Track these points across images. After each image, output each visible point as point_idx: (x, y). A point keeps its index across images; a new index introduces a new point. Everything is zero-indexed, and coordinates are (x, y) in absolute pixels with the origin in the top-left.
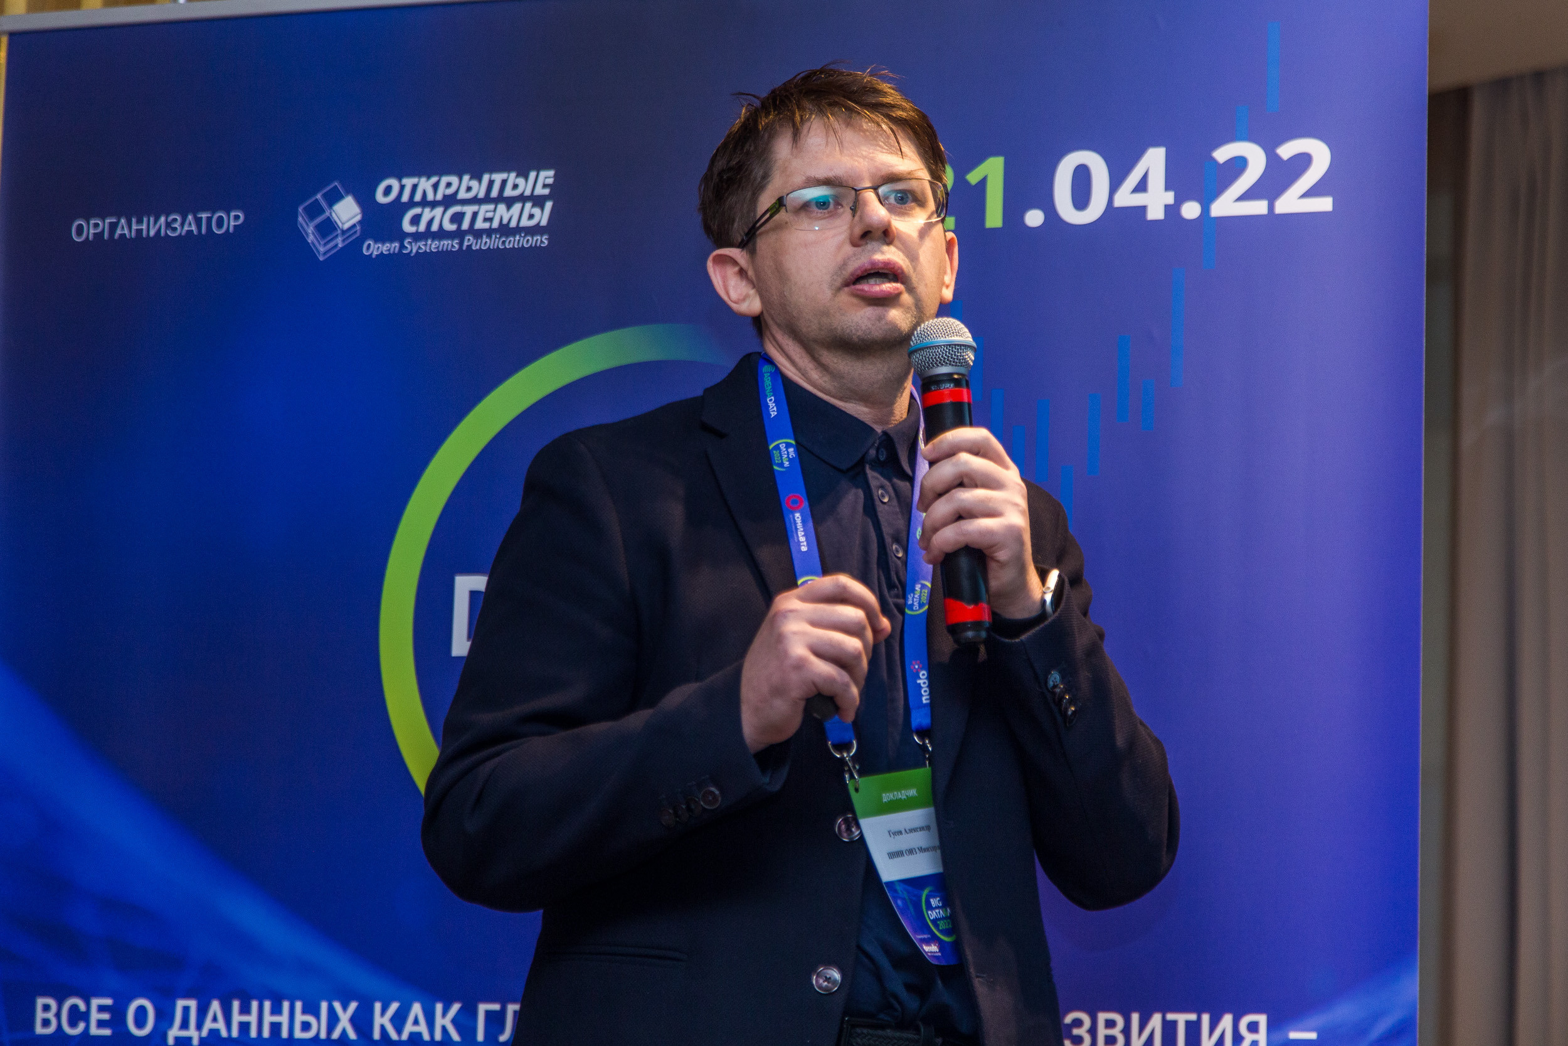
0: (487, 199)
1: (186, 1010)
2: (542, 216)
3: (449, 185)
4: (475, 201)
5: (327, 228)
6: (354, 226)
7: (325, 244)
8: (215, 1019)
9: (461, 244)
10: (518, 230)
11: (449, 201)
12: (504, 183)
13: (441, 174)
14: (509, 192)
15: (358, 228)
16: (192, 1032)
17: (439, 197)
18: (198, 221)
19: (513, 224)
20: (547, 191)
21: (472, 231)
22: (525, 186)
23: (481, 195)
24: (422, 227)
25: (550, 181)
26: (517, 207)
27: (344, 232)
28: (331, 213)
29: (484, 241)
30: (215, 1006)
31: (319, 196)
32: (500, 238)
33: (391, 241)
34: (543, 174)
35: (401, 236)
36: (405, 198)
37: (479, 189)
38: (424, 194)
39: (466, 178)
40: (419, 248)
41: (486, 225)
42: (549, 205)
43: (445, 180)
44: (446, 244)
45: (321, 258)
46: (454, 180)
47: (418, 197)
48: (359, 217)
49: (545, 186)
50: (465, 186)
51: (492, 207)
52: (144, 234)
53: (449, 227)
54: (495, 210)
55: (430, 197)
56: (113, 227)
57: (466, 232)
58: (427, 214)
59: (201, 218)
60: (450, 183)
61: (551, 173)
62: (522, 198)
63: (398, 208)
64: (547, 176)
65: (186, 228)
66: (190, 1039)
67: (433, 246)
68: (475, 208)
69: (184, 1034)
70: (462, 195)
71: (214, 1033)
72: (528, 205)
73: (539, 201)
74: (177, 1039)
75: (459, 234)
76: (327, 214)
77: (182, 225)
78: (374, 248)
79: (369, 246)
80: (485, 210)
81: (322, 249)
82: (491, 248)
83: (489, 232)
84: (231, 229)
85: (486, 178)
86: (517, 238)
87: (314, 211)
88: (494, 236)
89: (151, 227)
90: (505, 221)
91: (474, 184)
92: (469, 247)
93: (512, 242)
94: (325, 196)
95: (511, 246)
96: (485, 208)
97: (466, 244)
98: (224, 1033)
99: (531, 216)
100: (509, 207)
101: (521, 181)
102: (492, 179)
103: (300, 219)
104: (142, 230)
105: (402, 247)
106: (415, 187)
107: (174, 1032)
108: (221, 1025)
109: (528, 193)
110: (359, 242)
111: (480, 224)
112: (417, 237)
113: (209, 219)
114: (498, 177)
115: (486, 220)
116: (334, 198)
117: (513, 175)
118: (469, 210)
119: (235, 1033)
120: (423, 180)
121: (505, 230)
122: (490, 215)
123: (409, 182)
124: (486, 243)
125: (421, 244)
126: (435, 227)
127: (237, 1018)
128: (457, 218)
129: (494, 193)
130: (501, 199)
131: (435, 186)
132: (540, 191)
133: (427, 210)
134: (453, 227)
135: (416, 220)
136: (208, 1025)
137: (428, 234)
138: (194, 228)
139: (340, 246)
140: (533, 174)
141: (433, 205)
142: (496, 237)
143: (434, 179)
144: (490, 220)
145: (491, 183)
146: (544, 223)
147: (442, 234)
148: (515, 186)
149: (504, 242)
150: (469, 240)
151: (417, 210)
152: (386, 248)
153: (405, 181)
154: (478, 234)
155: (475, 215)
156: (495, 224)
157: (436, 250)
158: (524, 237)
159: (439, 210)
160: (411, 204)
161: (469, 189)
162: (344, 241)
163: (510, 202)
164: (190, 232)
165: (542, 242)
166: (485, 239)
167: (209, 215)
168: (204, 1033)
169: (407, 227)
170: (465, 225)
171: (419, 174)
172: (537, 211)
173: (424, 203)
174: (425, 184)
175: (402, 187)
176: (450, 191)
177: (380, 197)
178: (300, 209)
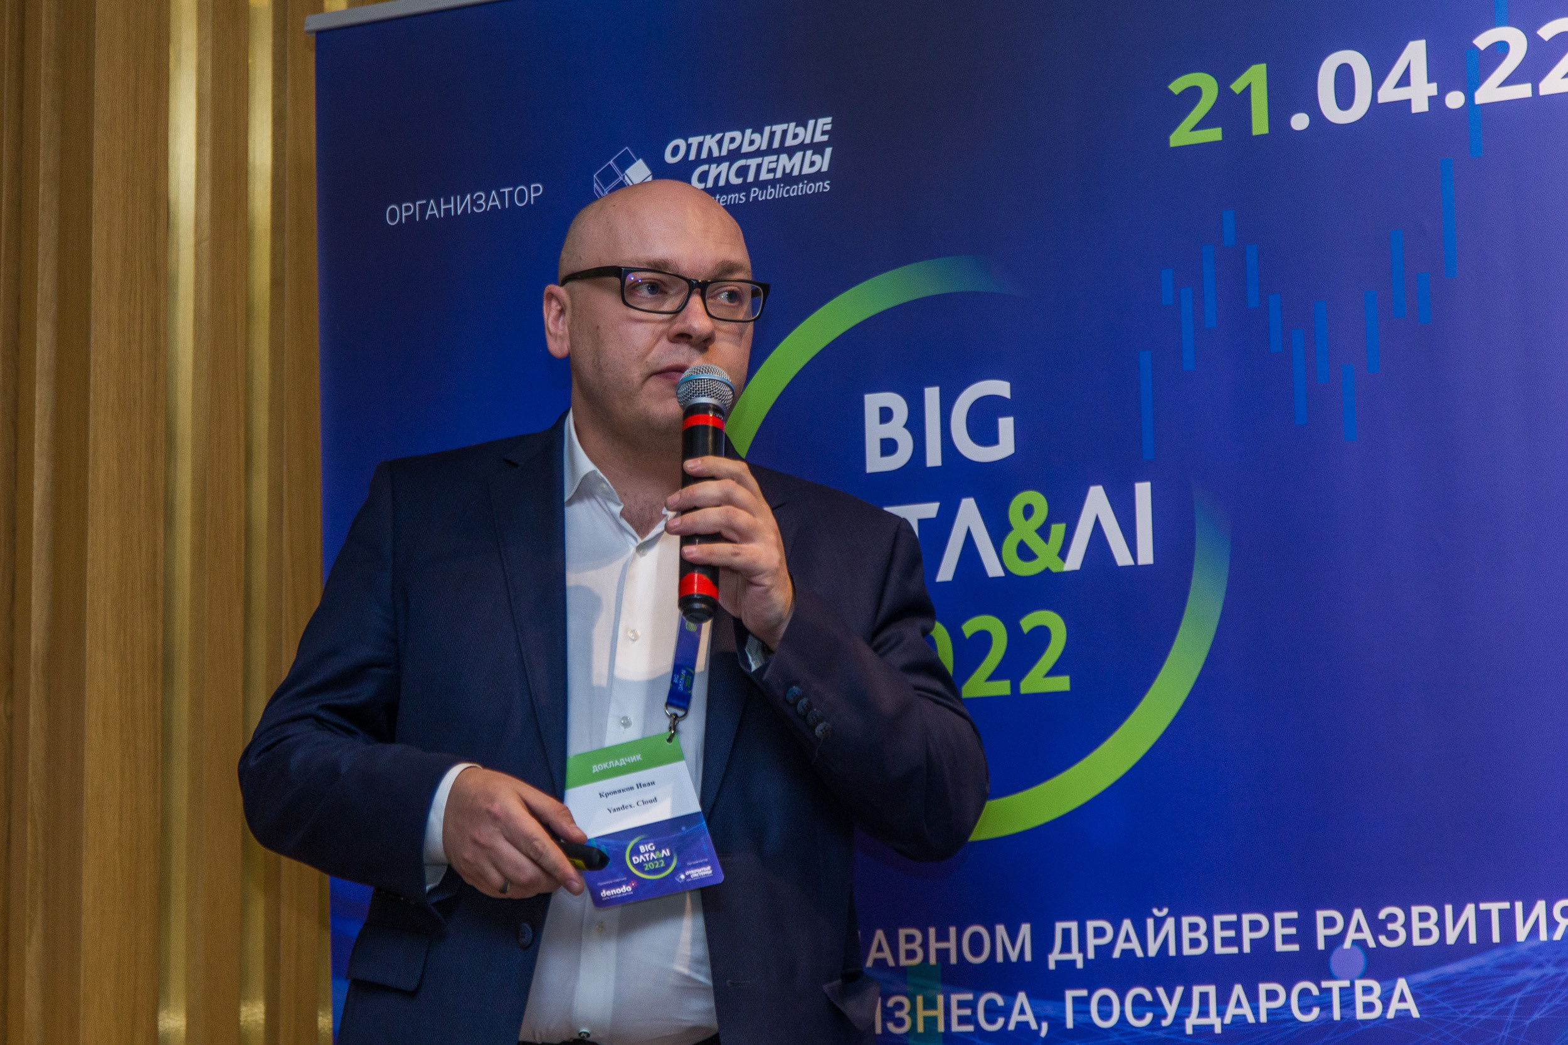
0: (770, 151)
2: (823, 163)
3: (732, 140)
4: (758, 153)
9: (747, 196)
10: (801, 178)
11: (734, 155)
12: (785, 133)
13: (724, 130)
14: (789, 142)
17: (724, 153)
18: (501, 196)
19: (796, 173)
20: (825, 138)
22: (804, 135)
23: (764, 147)
24: (710, 184)
25: (828, 127)
26: (799, 155)
28: (624, 177)
29: (769, 192)
31: (611, 162)
32: (784, 187)
34: (821, 121)
36: (692, 157)
37: (761, 141)
38: (710, 151)
39: (748, 131)
41: (771, 176)
42: (828, 151)
43: (728, 135)
44: (733, 197)
46: (737, 135)
47: (704, 155)
49: (824, 133)
50: (748, 140)
51: (774, 158)
52: (452, 212)
53: (735, 181)
54: (777, 161)
55: (716, 154)
56: (424, 208)
58: (714, 170)
59: (504, 193)
60: (734, 138)
61: (829, 120)
62: (803, 147)
63: (687, 167)
64: (825, 123)
65: (491, 203)
68: (759, 160)
70: (746, 149)
72: (809, 153)
73: (818, 148)
75: (745, 187)
76: (621, 178)
77: (487, 201)
80: (768, 161)
82: (777, 197)
83: (773, 183)
84: (532, 201)
85: (767, 130)
86: (801, 186)
87: (609, 177)
88: (778, 186)
89: (458, 206)
90: (788, 171)
91: (756, 137)
92: (756, 198)
93: (796, 190)
94: (617, 161)
95: (795, 194)
96: (767, 159)
97: (752, 195)
99: (812, 164)
100: (790, 158)
101: (800, 130)
102: (773, 130)
103: (595, 185)
104: (450, 209)
106: (701, 145)
109: (808, 141)
111: (764, 176)
113: (511, 194)
114: (779, 129)
115: (769, 171)
116: (625, 163)
117: (793, 125)
118: (753, 163)
120: (708, 137)
121: (788, 179)
122: (774, 166)
123: (694, 141)
124: (771, 193)
126: (722, 183)
128: (743, 172)
129: (776, 145)
130: (781, 149)
131: (720, 143)
132: (819, 138)
133: (714, 166)
134: (740, 181)
135: (704, 177)
137: (717, 190)
138: (498, 203)
140: (811, 123)
141: (719, 160)
142: (780, 187)
143: (718, 136)
144: (773, 170)
145: (772, 134)
146: (825, 169)
147: (729, 188)
148: (795, 136)
149: (788, 191)
150: (755, 192)
151: (705, 167)
153: (691, 140)
154: (763, 185)
155: (759, 166)
156: (779, 175)
158: (807, 184)
159: (725, 166)
160: (698, 162)
161: (752, 142)
163: (791, 152)
164: (494, 207)
165: (824, 188)
166: (770, 189)
167: (511, 189)
170: (750, 178)
171: (704, 134)
172: (817, 158)
173: (711, 160)
174: (710, 141)
175: (689, 146)
176: (733, 146)
177: (669, 159)
178: (595, 176)
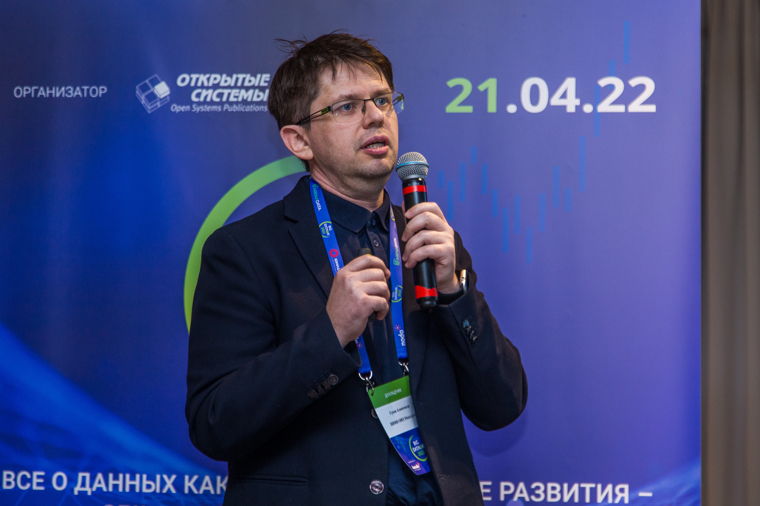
0: (235, 87)
1: (84, 478)
2: (264, 96)
3: (215, 79)
4: (229, 87)
5: (152, 97)
6: (166, 97)
7: (151, 105)
8: (100, 482)
9: (222, 108)
10: (252, 103)
11: (216, 87)
12: (244, 79)
13: (211, 72)
14: (246, 84)
15: (168, 98)
16: (88, 489)
17: (210, 84)
18: (82, 91)
19: (249, 100)
20: (266, 84)
21: (228, 102)
22: (255, 81)
23: (232, 84)
24: (202, 99)
26: (251, 91)
27: (161, 100)
30: (100, 476)
31: (147, 81)
32: (242, 106)
33: (186, 105)
34: (264, 76)
35: (191, 103)
36: (193, 84)
37: (231, 81)
38: (203, 83)
39: (224, 76)
40: (201, 109)
41: (235, 100)
43: (213, 76)
44: (214, 108)
45: (149, 112)
46: (218, 76)
47: (199, 84)
48: (168, 93)
49: (265, 82)
50: (223, 79)
51: (237, 91)
52: (54, 95)
53: (216, 99)
54: (239, 92)
55: (206, 84)
56: (37, 91)
57: (224, 103)
58: (204, 93)
59: (84, 89)
60: (216, 78)
61: (268, 75)
62: (254, 87)
63: (189, 89)
64: (266, 77)
65: (76, 94)
66: (86, 492)
67: (208, 108)
68: (229, 91)
69: (83, 489)
70: (222, 84)
71: (99, 489)
72: (257, 91)
73: (262, 89)
74: (79, 492)
75: (221, 103)
76: (152, 90)
77: (74, 92)
78: (177, 108)
79: (174, 107)
80: (234, 92)
81: (149, 108)
82: (238, 111)
83: (237, 103)
84: (100, 95)
85: (235, 76)
86: (252, 106)
87: (145, 88)
88: (239, 105)
89: (57, 92)
90: (245, 98)
91: (229, 79)
92: (227, 110)
93: (249, 108)
94: (150, 81)
95: (248, 110)
97: (225, 108)
98: (105, 489)
99: (258, 96)
100: (247, 91)
101: (253, 79)
102: (238, 77)
103: (137, 92)
104: (52, 93)
105: (192, 108)
106: (197, 79)
107: (77, 489)
108: (103, 485)
109: (256, 84)
110: (169, 105)
111: (232, 99)
112: (199, 104)
113: (88, 90)
114: (241, 76)
115: (235, 97)
116: (155, 82)
117: (249, 75)
118: (226, 92)
119: (111, 489)
120: (202, 76)
121: (245, 102)
122: (237, 95)
123: (194, 76)
124: (235, 108)
125: (202, 107)
126: (208, 99)
127: (111, 482)
128: (220, 95)
129: (239, 84)
130: (242, 87)
131: (208, 79)
132: (263, 84)
133: (204, 91)
134: (218, 100)
135: (198, 95)
136: (96, 485)
137: (205, 103)
138: (80, 94)
139: (159, 106)
140: (259, 76)
141: (208, 88)
143: (207, 76)
144: (237, 97)
145: (237, 79)
147: (212, 103)
148: (250, 81)
149: (244, 108)
150: (226, 107)
151: (199, 91)
152: (183, 108)
153: (192, 76)
154: (231, 104)
155: (229, 94)
156: (240, 99)
157: (209, 111)
158: (255, 106)
159: (210, 91)
160: (196, 87)
161: (226, 81)
162: (161, 104)
163: (247, 89)
164: (78, 96)
165: (264, 109)
166: (235, 106)
167: (88, 88)
168: (94, 489)
169: (194, 98)
170: (224, 99)
171: (200, 73)
172: (261, 94)
173: (203, 87)
174: (203, 78)
175: (191, 79)
176: (216, 82)
177: (179, 83)
178: (137, 87)
